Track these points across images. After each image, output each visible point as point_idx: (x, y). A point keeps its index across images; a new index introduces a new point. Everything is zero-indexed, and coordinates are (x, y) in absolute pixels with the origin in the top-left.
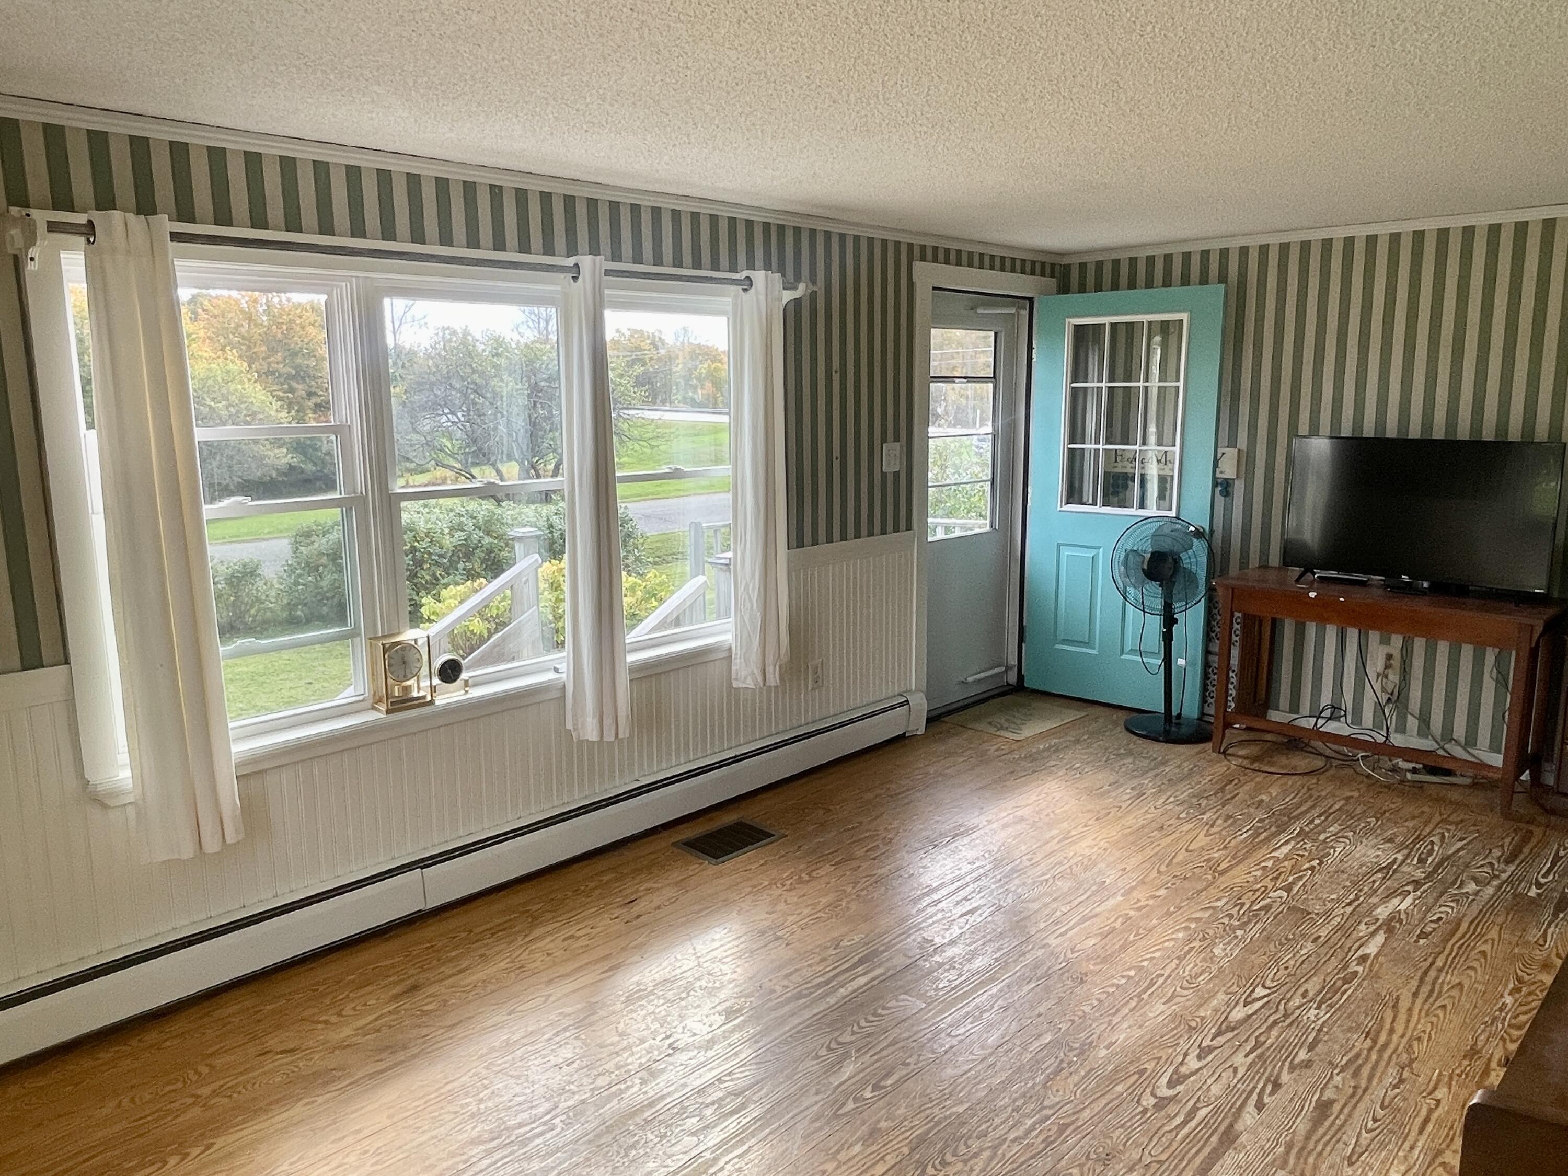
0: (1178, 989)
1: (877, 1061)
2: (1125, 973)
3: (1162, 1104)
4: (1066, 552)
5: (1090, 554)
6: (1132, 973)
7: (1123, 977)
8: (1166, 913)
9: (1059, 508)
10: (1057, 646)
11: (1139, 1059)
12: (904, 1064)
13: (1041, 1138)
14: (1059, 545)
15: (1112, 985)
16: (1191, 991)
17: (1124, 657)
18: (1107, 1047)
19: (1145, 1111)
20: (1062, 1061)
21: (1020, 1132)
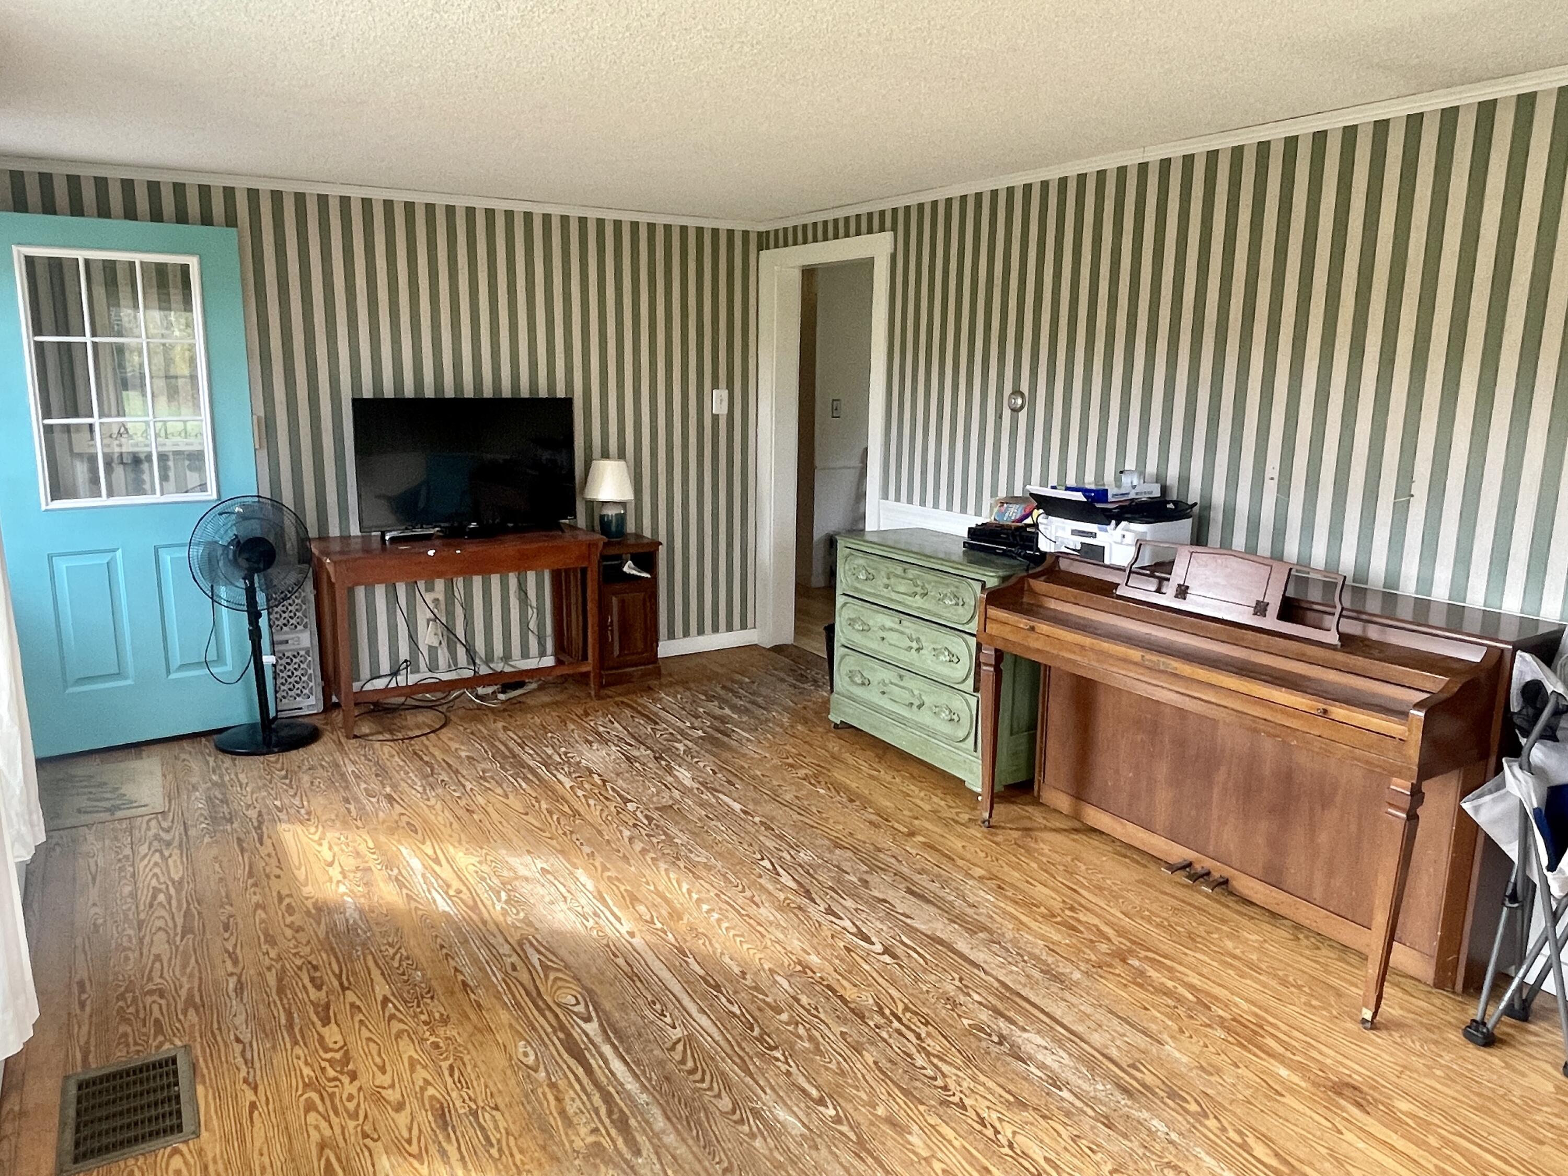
4: (62, 565)
5: (104, 559)
9: (44, 507)
10: (71, 690)
14: (50, 558)
17: (172, 676)
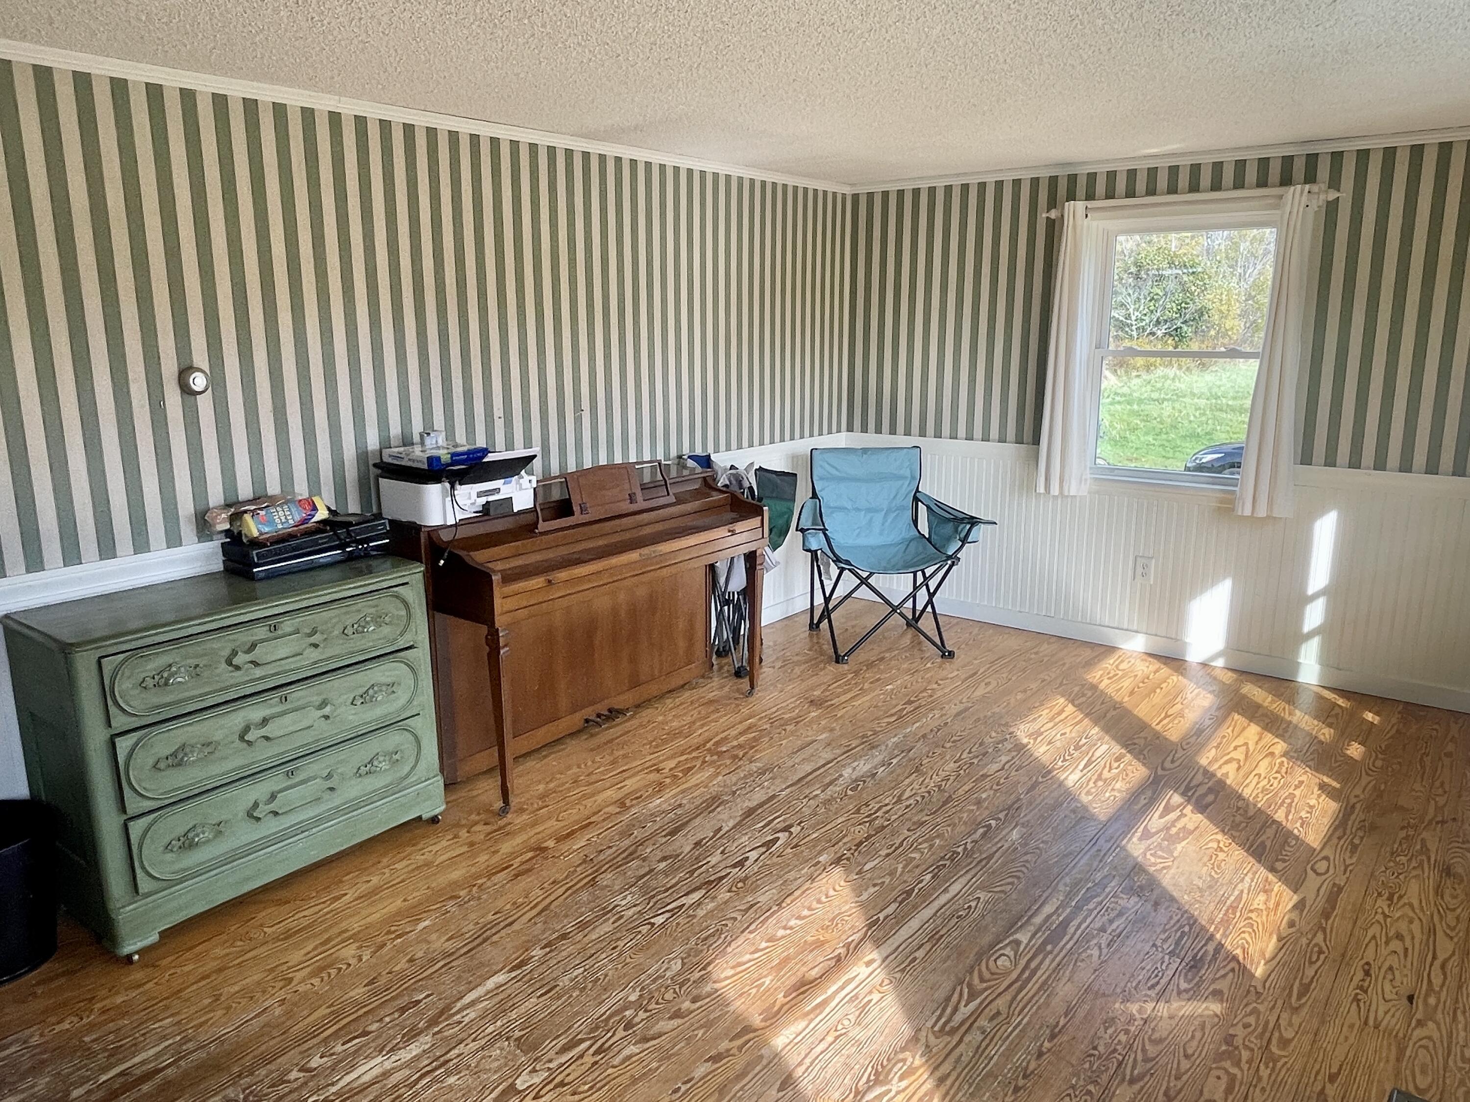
0: (739, 918)
1: (997, 843)
2: (788, 932)
3: (786, 829)
6: (781, 933)
7: (791, 928)
8: (711, 1026)
11: (795, 855)
12: (976, 842)
13: (870, 807)
15: (805, 917)
16: (728, 917)
18: (819, 862)
19: (799, 824)
20: (856, 850)
21: (885, 809)
